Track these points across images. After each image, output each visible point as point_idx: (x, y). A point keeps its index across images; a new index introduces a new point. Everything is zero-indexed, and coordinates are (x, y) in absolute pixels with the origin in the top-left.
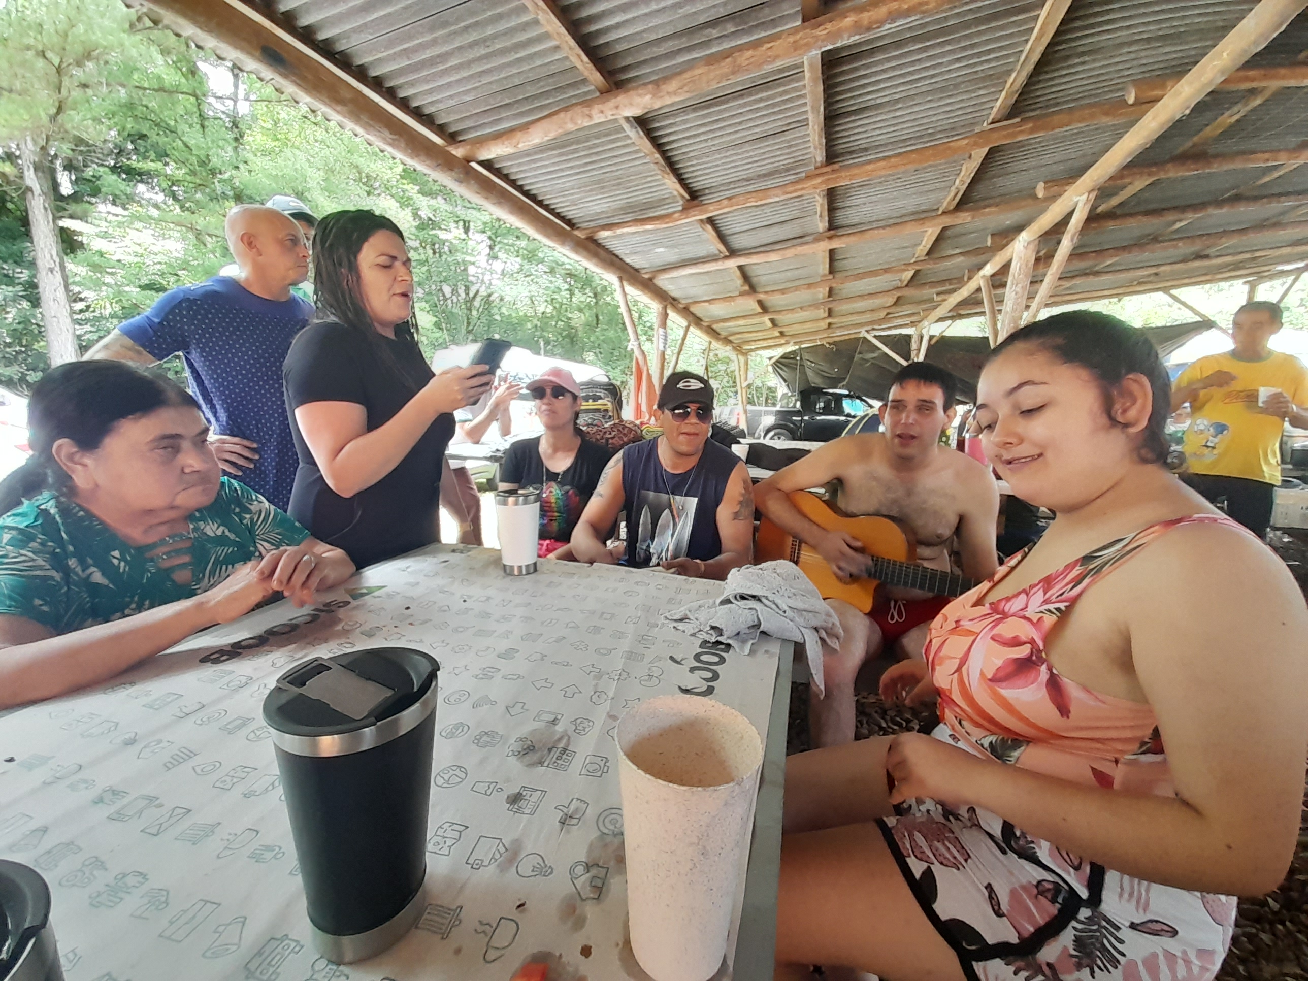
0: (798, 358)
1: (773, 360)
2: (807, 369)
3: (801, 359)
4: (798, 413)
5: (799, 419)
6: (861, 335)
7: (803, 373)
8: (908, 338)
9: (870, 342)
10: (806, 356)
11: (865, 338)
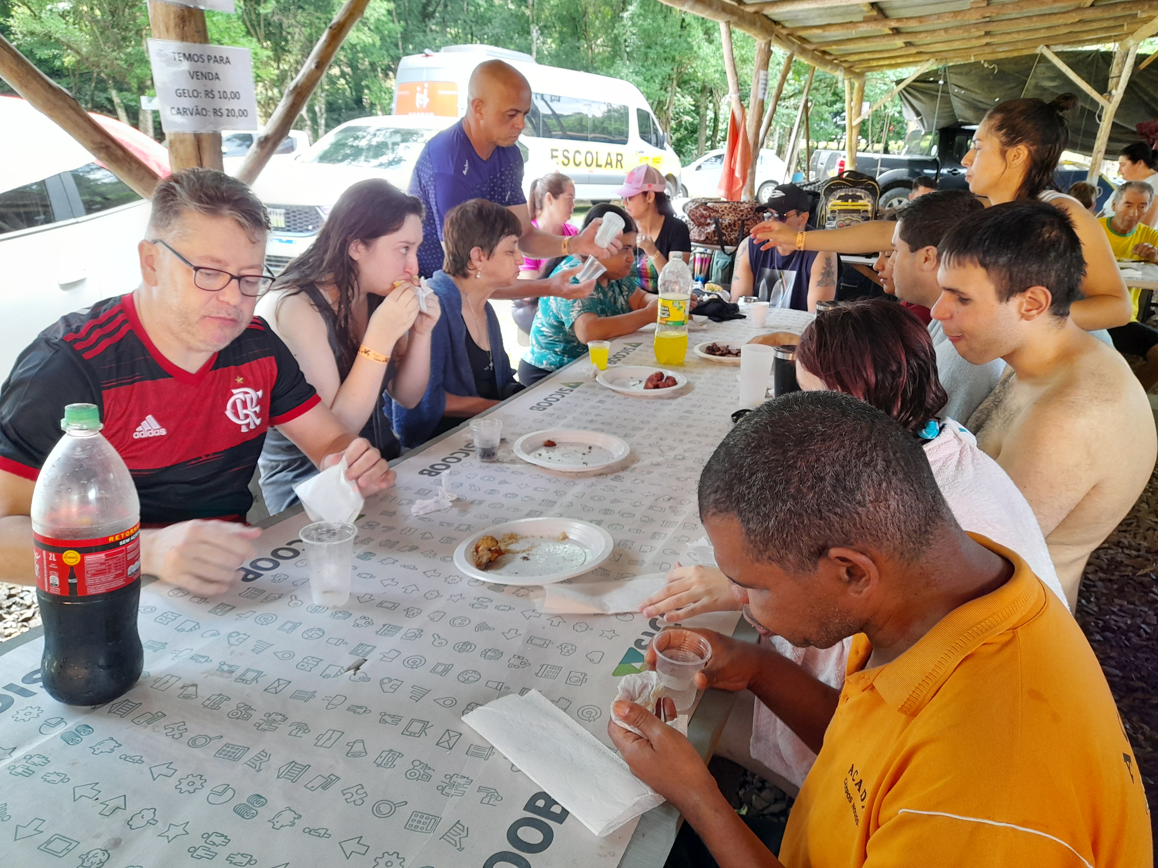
0: (941, 82)
1: (902, 86)
2: (953, 98)
3: (946, 83)
4: (934, 164)
5: (935, 172)
6: (1038, 51)
7: (947, 101)
8: (1107, 57)
9: (1048, 61)
10: (953, 79)
11: (1042, 55)
